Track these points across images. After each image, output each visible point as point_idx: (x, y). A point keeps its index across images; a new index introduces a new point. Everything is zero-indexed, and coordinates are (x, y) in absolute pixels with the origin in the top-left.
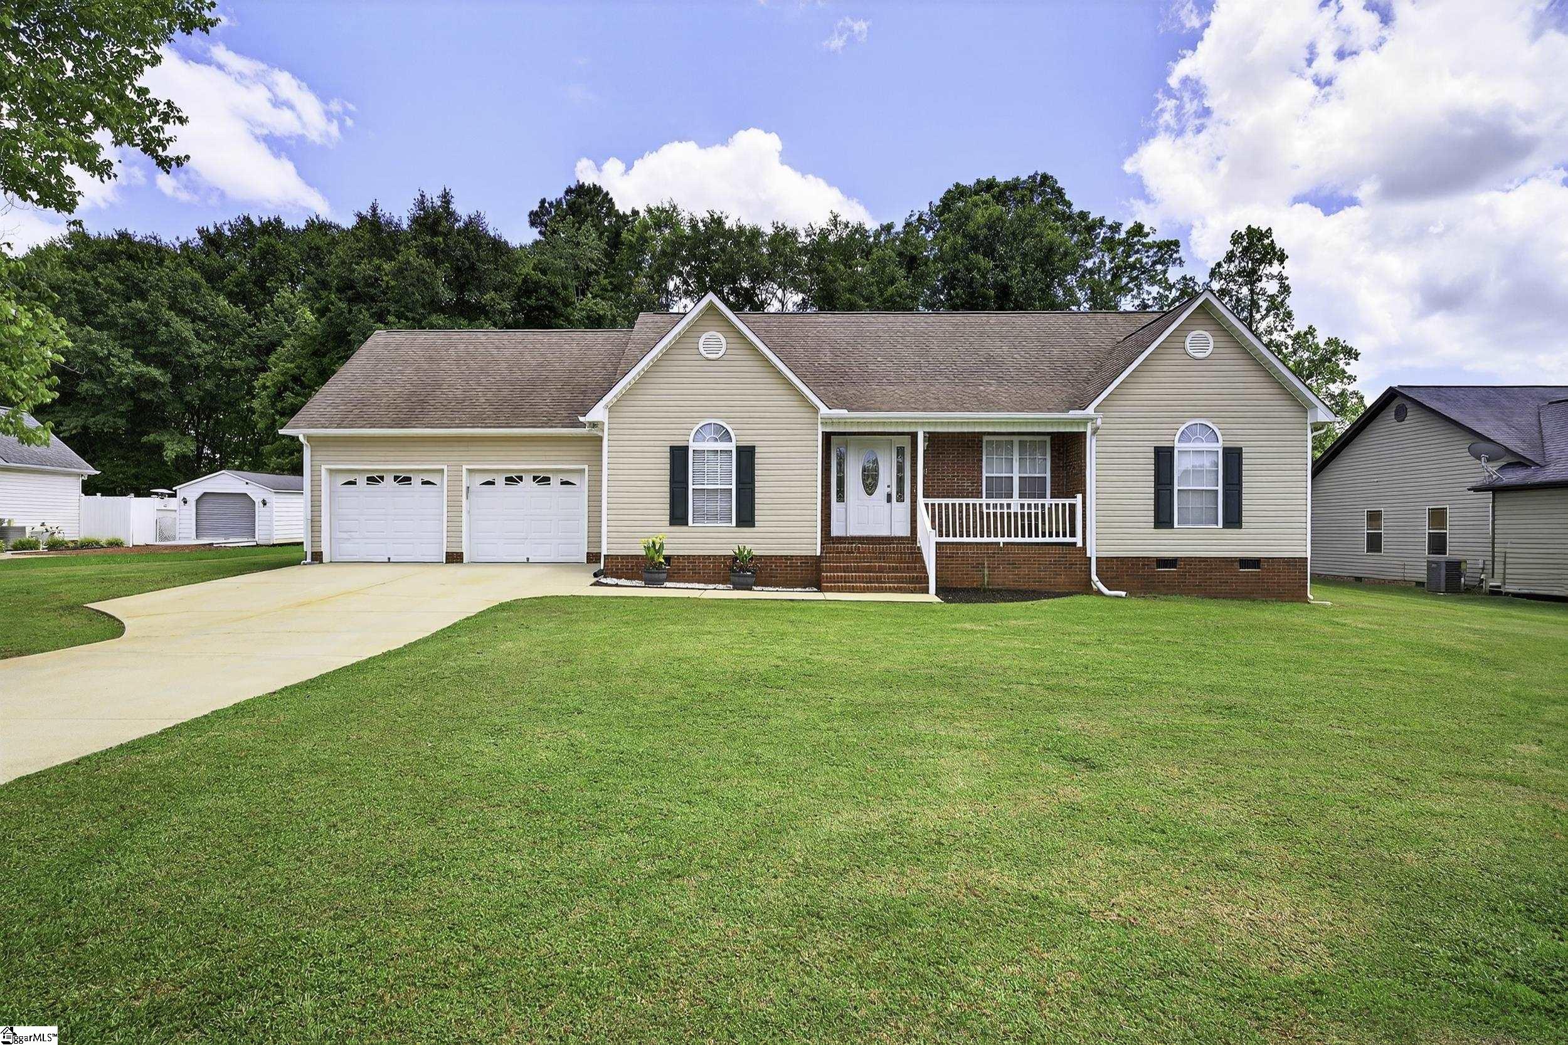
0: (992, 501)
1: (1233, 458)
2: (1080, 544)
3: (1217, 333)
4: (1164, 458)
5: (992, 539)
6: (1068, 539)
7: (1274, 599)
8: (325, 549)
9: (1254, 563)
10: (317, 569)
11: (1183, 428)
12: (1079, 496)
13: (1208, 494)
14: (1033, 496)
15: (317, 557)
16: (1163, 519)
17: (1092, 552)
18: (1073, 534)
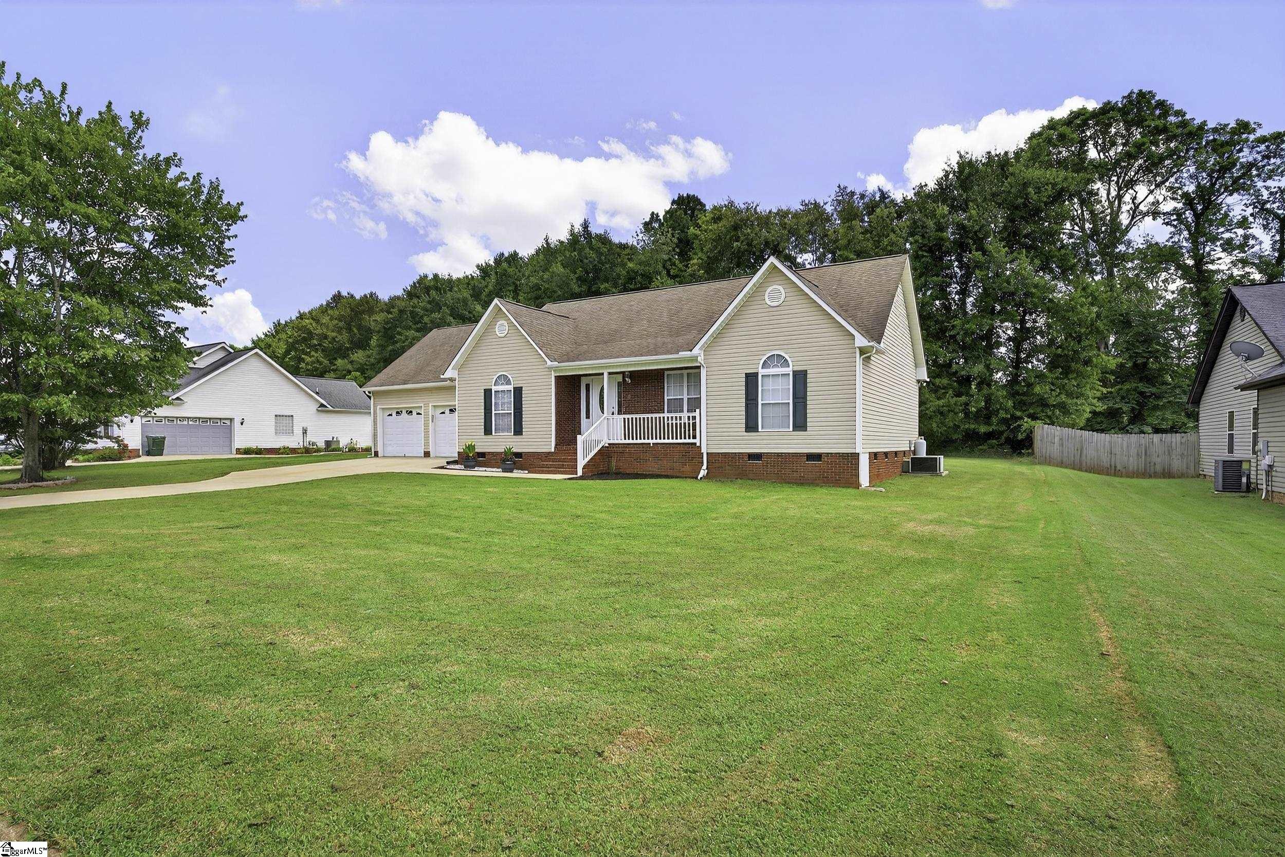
0: (670, 415)
1: (800, 378)
2: (698, 444)
3: (786, 286)
4: (751, 380)
5: (646, 441)
6: (692, 441)
7: (831, 485)
8: (380, 450)
9: (817, 457)
10: (375, 460)
11: (764, 358)
12: (698, 410)
13: (783, 406)
14: (676, 412)
15: (376, 454)
16: (751, 426)
17: (704, 450)
18: (694, 437)
